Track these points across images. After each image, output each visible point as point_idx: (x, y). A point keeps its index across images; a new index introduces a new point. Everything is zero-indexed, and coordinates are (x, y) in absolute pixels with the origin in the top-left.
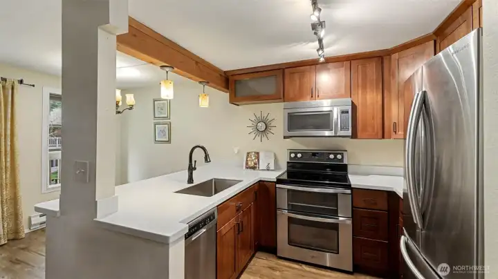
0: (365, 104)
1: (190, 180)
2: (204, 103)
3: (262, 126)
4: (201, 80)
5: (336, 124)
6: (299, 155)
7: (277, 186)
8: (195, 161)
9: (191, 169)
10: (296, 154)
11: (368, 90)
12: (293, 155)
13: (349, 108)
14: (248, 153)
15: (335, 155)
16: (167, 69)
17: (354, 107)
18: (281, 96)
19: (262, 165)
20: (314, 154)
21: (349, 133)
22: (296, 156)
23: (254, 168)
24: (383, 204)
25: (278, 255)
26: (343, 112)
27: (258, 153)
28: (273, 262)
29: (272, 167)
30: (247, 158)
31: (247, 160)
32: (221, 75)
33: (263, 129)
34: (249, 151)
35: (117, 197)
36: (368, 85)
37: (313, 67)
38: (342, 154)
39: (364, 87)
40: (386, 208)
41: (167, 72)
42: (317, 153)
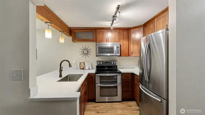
0: (123, 45)
1: (61, 76)
2: (62, 41)
3: (85, 52)
4: (61, 30)
5: (115, 51)
6: (101, 63)
7: (96, 75)
8: (62, 67)
9: (61, 70)
10: (100, 62)
11: (124, 39)
12: (99, 63)
13: (119, 46)
14: (80, 63)
15: (114, 62)
16: (48, 24)
17: (120, 46)
18: (95, 40)
19: (87, 68)
20: (106, 62)
21: (119, 55)
22: (100, 63)
23: (83, 69)
24: (130, 77)
25: (96, 101)
26: (117, 47)
27: (84, 63)
28: (95, 104)
29: (91, 68)
30: (80, 65)
31: (80, 66)
32: (68, 29)
33: (86, 52)
34: (81, 62)
35: (37, 86)
36: (124, 38)
37: (107, 30)
38: (116, 62)
39: (123, 39)
40: (131, 79)
41: (48, 25)
42: (108, 62)
